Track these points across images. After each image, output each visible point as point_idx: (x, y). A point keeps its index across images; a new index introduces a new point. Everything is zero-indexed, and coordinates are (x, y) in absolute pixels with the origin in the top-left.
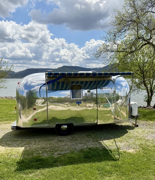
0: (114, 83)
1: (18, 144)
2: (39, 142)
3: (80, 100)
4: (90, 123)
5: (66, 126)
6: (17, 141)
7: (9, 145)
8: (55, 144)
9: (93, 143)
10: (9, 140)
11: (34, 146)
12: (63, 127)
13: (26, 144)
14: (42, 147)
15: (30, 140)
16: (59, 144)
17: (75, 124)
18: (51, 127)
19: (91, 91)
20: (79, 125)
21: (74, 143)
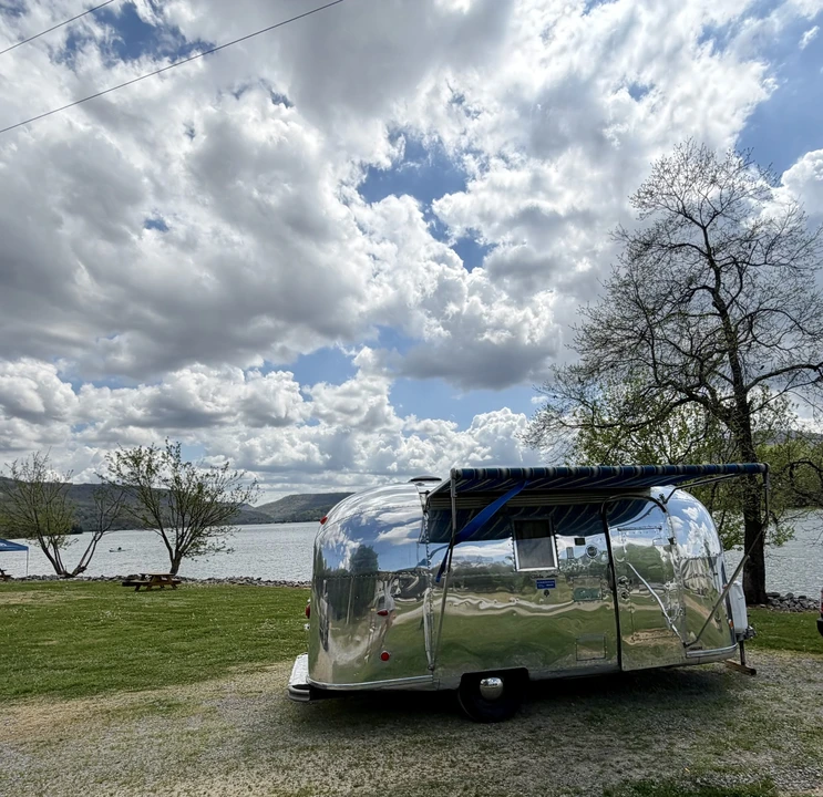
0: (664, 511)
1: (320, 762)
2: (404, 755)
3: (550, 574)
4: (593, 667)
5: (498, 682)
6: (312, 749)
7: (287, 768)
8: (475, 765)
9: (637, 758)
10: (281, 743)
11: (392, 775)
12: (486, 683)
13: (357, 765)
14: (424, 777)
15: (362, 742)
16: (492, 763)
17: (534, 673)
18: (442, 687)
19: (589, 540)
20: (549, 676)
21: (552, 759)
